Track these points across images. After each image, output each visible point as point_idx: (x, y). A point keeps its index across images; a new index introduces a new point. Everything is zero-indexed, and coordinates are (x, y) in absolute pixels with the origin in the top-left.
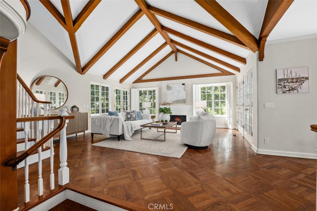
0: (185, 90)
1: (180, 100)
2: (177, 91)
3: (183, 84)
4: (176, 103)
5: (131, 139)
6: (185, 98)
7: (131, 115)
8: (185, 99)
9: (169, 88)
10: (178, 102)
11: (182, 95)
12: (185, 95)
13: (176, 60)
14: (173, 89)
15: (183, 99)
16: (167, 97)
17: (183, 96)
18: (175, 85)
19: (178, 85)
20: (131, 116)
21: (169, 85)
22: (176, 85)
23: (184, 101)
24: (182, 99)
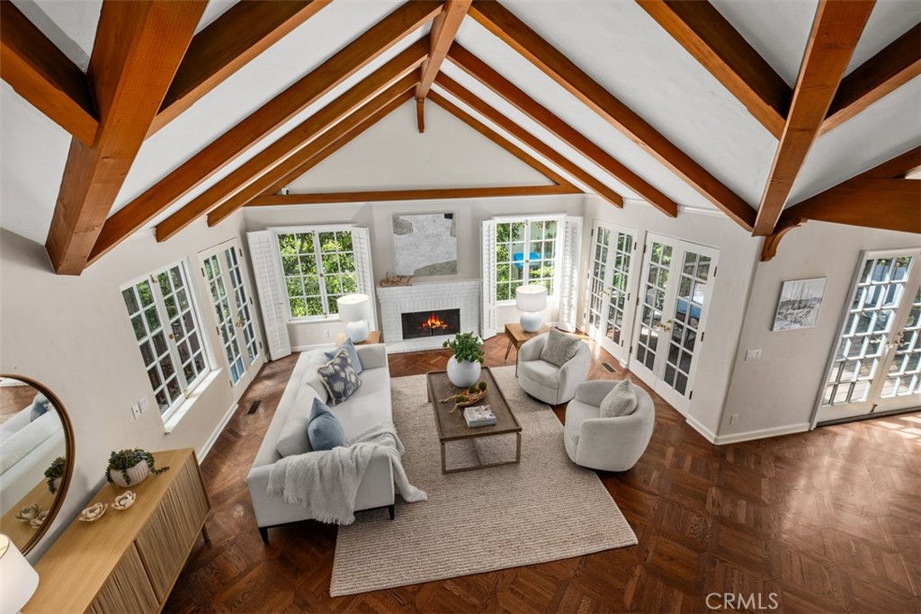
0: (453, 234)
1: (440, 265)
2: (428, 237)
3: (449, 216)
4: (427, 275)
5: (423, 495)
6: (455, 258)
7: (345, 380)
8: (455, 261)
9: (400, 226)
10: (433, 271)
11: (446, 251)
12: (454, 249)
13: (421, 128)
14: (415, 230)
15: (448, 263)
16: (397, 256)
17: (447, 253)
18: (420, 217)
19: (430, 216)
20: (345, 386)
21: (401, 217)
22: (425, 216)
23: (450, 269)
24: (445, 261)
